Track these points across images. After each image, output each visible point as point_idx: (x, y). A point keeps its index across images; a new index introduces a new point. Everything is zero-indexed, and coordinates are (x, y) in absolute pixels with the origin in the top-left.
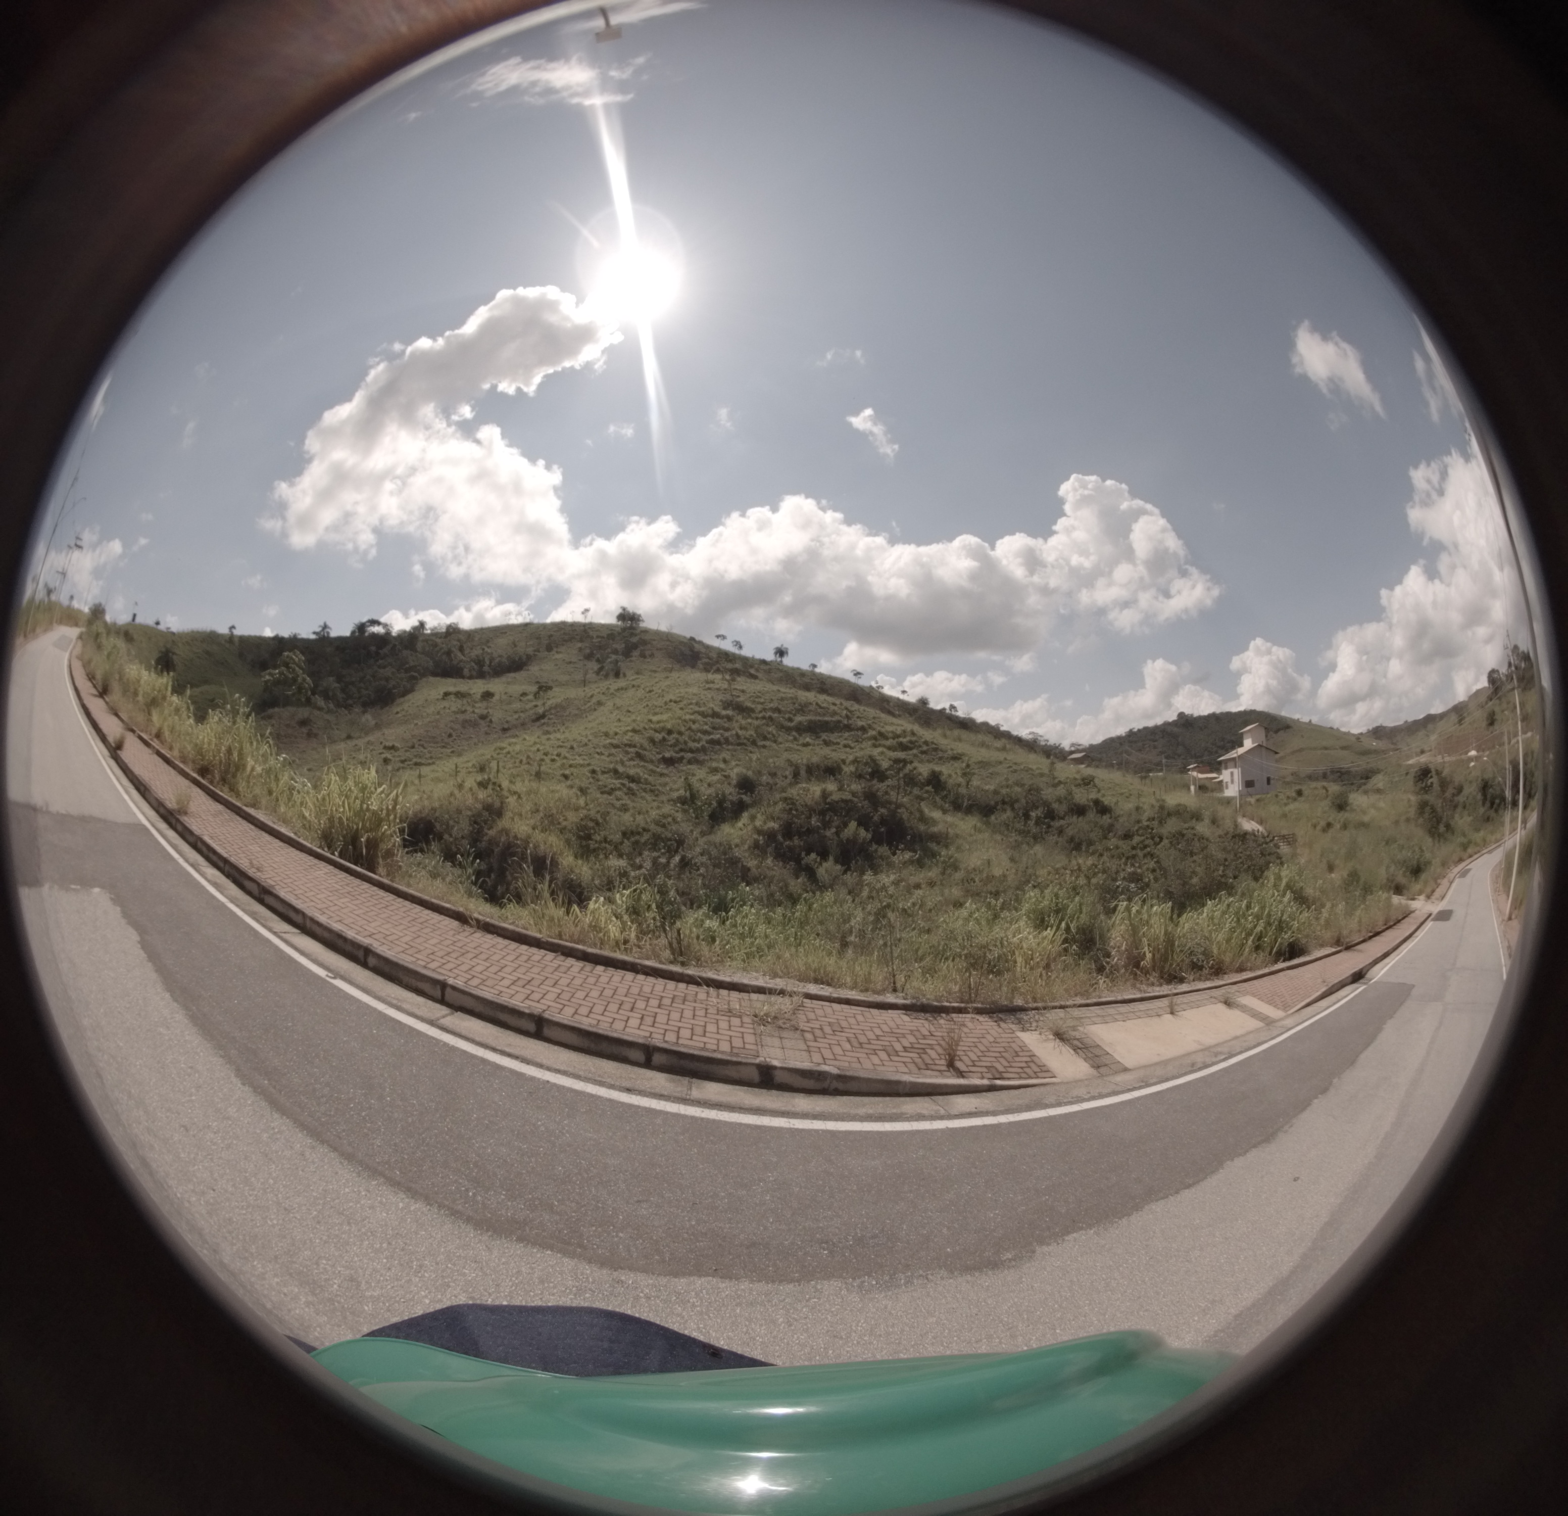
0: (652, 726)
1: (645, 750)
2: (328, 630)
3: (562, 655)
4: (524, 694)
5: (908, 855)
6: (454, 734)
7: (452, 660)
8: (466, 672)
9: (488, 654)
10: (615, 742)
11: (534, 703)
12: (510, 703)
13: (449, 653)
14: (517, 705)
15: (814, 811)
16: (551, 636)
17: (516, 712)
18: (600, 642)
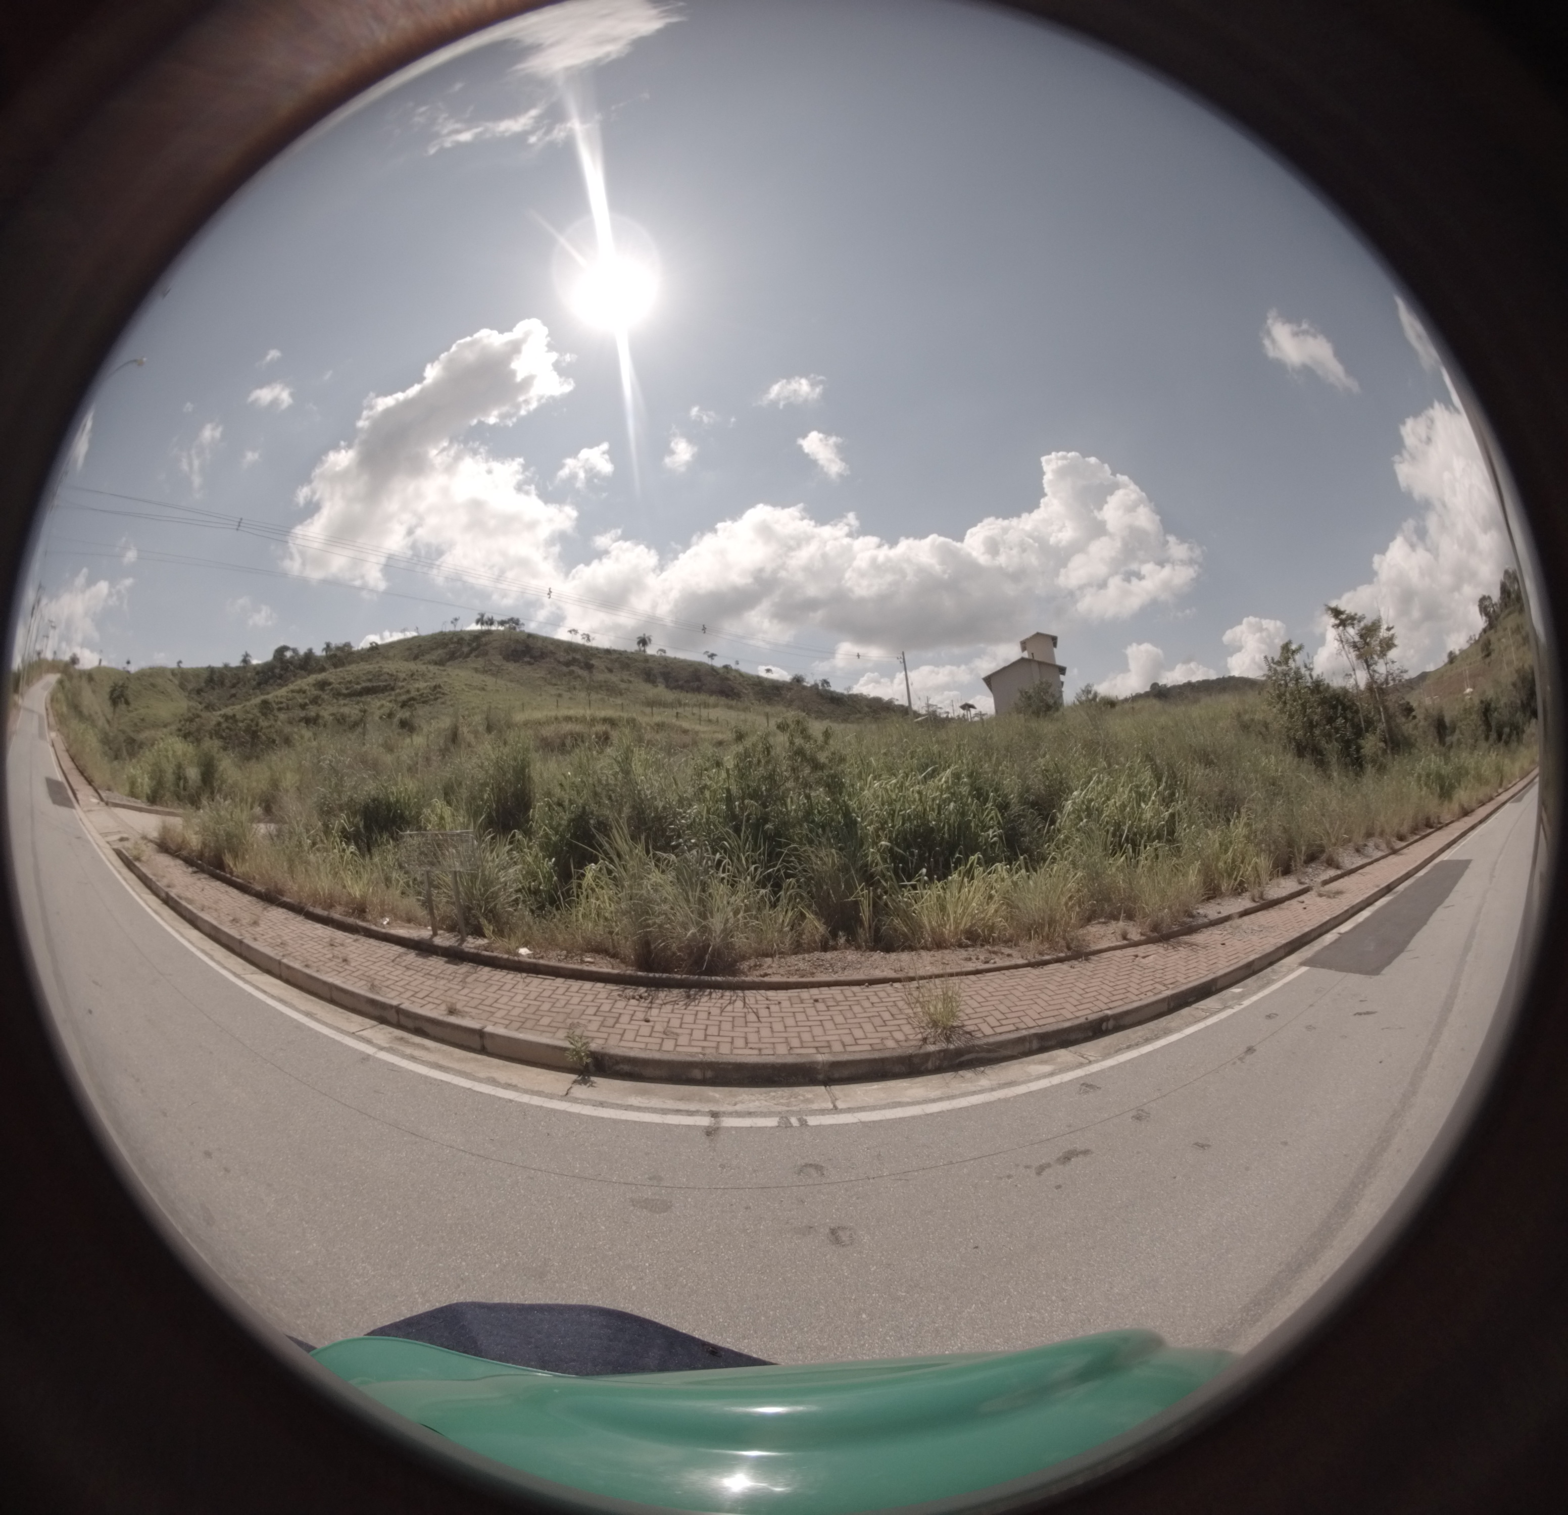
16: (423, 647)
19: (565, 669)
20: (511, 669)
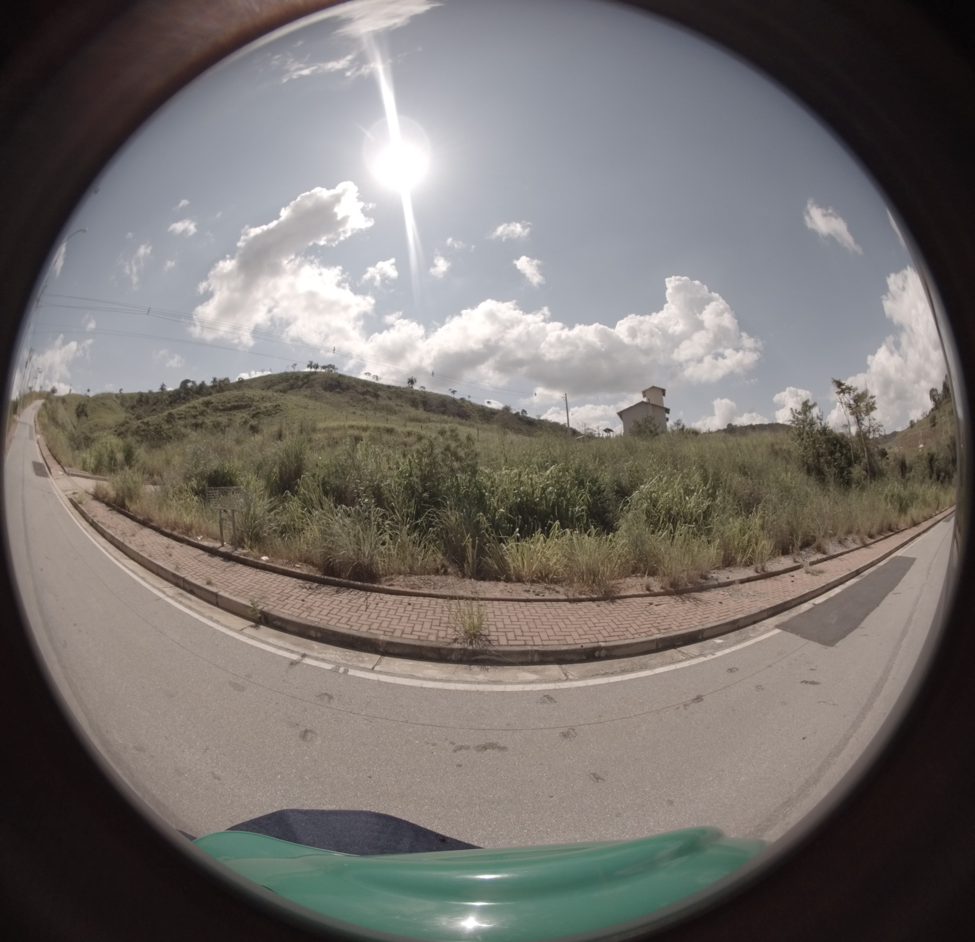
19: (361, 397)
20: (328, 396)
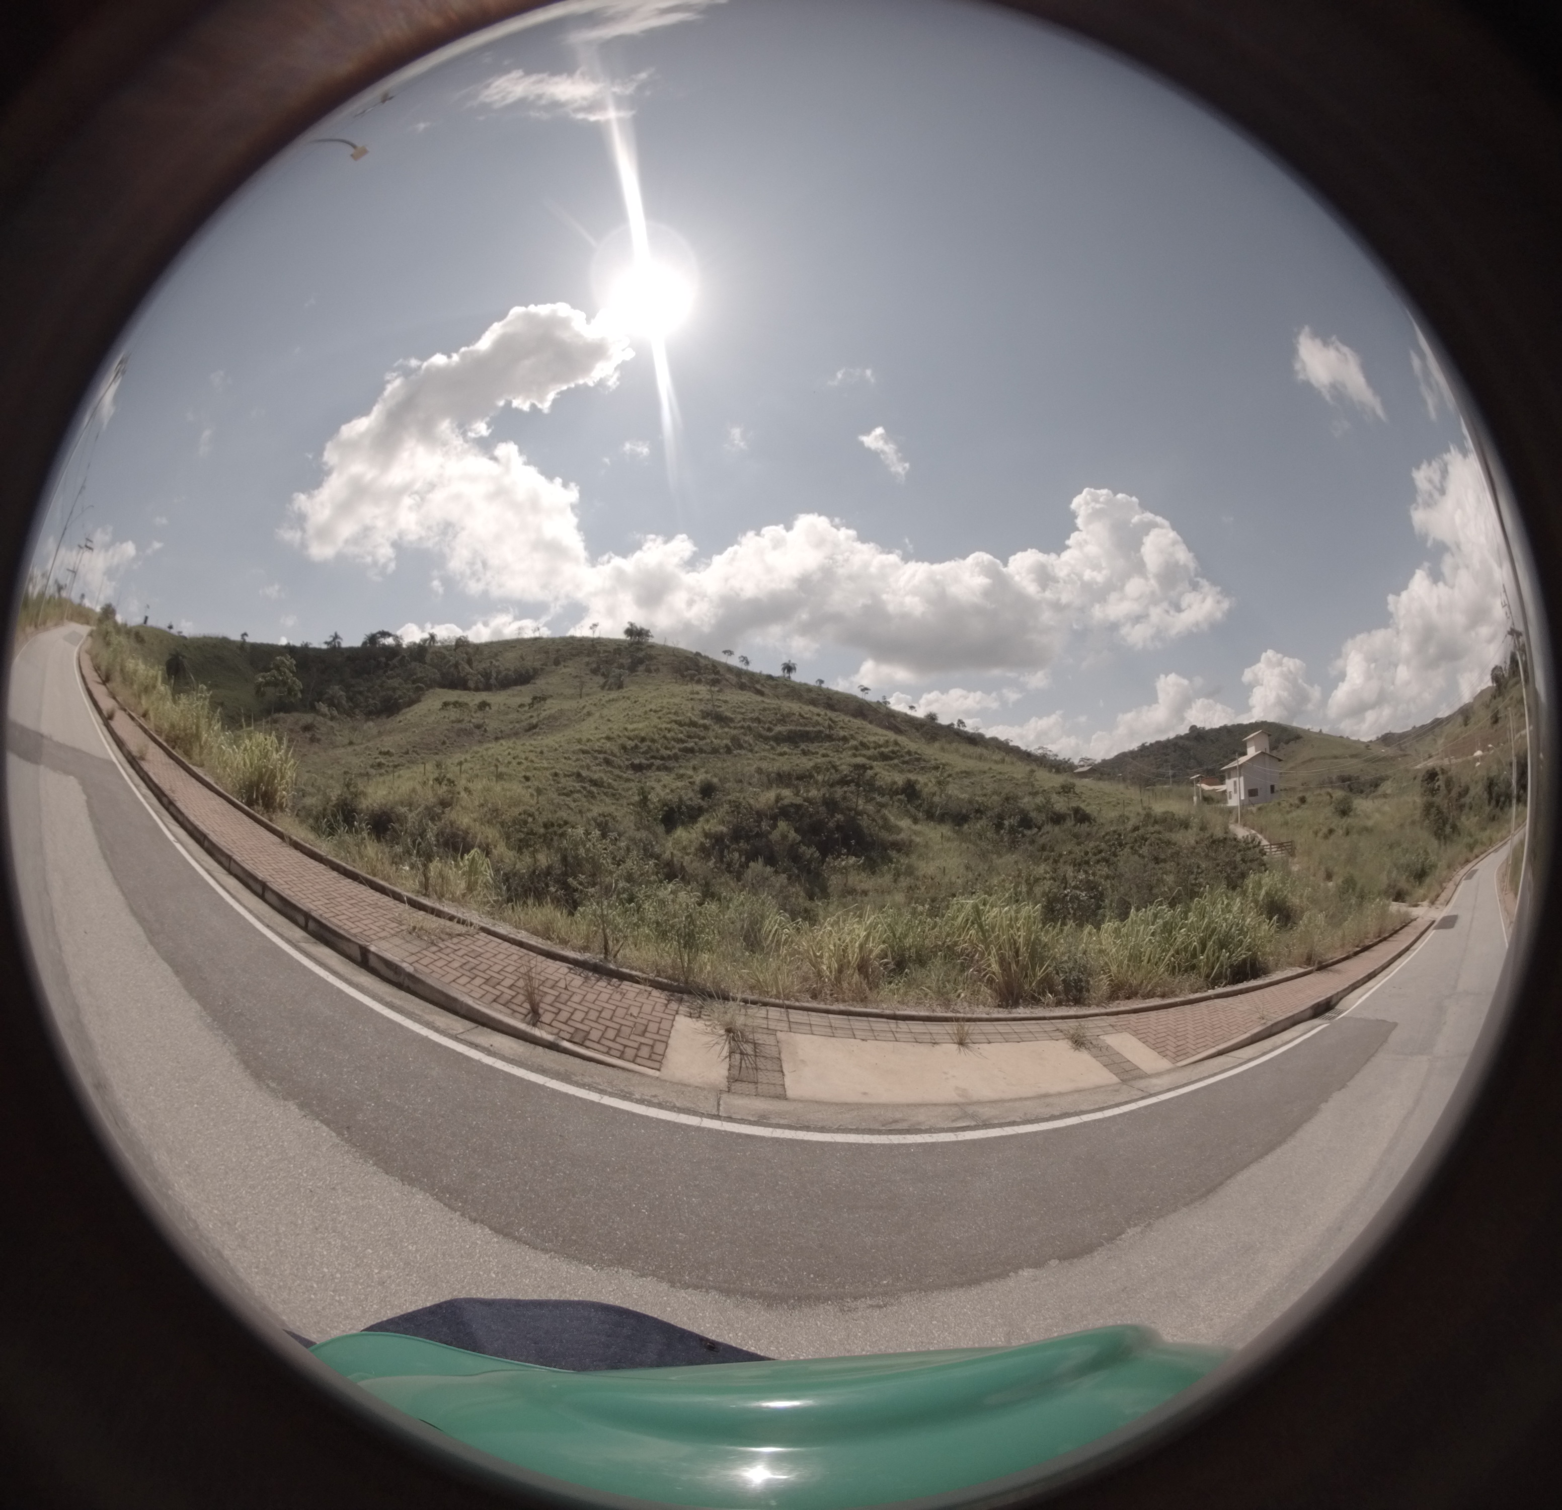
0: (626, 733)
1: (615, 756)
2: (338, 640)
3: (570, 669)
4: (521, 706)
5: (852, 860)
6: (447, 742)
7: (459, 672)
8: (471, 684)
9: (495, 667)
10: (585, 748)
11: (529, 714)
12: (507, 714)
13: (456, 665)
14: (513, 716)
15: (766, 816)
16: (558, 651)
17: (511, 723)
18: (607, 657)
